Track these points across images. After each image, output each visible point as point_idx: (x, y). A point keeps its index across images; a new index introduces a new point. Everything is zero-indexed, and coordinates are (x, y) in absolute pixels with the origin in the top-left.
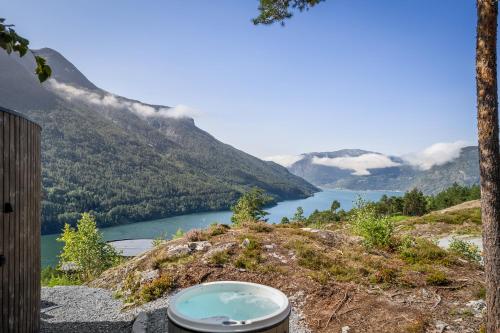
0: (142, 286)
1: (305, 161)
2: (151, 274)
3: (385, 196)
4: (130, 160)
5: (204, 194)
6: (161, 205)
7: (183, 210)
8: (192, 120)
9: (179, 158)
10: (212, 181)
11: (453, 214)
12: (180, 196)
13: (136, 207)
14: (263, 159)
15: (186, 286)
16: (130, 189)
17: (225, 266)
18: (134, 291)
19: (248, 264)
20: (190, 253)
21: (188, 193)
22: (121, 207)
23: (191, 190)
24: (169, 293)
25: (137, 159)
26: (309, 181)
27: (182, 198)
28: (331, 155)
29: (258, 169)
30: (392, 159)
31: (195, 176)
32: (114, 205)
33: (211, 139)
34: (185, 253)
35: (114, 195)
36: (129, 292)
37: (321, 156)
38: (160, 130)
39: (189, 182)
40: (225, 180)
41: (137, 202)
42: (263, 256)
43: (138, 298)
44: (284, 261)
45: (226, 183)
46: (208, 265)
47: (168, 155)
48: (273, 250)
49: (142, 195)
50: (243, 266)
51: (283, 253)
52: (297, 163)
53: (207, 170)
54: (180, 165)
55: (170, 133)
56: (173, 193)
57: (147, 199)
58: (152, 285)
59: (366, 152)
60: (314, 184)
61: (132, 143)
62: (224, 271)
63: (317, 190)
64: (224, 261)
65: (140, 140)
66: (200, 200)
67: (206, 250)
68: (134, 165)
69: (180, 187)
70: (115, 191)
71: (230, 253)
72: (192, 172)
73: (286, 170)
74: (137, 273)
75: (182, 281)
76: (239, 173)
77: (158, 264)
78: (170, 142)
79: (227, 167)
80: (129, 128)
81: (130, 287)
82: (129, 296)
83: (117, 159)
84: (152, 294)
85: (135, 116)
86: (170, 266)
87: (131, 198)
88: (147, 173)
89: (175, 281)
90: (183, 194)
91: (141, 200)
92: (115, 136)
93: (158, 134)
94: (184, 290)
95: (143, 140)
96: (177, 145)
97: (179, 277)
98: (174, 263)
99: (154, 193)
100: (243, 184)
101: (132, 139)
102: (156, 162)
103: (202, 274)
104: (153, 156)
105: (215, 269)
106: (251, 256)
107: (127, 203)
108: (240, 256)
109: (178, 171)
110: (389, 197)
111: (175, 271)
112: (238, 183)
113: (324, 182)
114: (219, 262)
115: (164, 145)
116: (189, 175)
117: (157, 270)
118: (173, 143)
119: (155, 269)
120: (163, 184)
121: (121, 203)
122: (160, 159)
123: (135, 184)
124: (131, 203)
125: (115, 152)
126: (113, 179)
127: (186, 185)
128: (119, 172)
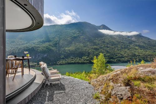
2: (122, 89)
5: (146, 56)
6: (130, 58)
7: (138, 60)
8: (141, 34)
9: (136, 46)
10: (149, 52)
13: (123, 59)
16: (121, 54)
21: (139, 56)
23: (140, 55)
27: (137, 57)
31: (142, 51)
32: (117, 58)
35: (117, 55)
41: (123, 57)
47: (133, 45)
49: (125, 56)
53: (147, 49)
54: (137, 48)
55: (133, 39)
56: (134, 55)
61: (122, 42)
65: (124, 42)
66: (144, 58)
68: (122, 48)
69: (137, 54)
72: (141, 49)
77: (129, 81)
78: (133, 41)
80: (121, 39)
83: (118, 47)
87: (121, 56)
88: (126, 50)
92: (117, 41)
93: (129, 39)
96: (136, 42)
99: (128, 55)
102: (129, 47)
104: (128, 45)
107: (120, 58)
109: (136, 49)
115: (131, 42)
116: (140, 50)
117: (128, 87)
118: (134, 41)
119: (126, 86)
120: (131, 53)
121: (118, 58)
122: (130, 46)
123: (122, 53)
124: (121, 58)
125: (117, 45)
126: (117, 51)
127: (139, 53)
128: (118, 50)
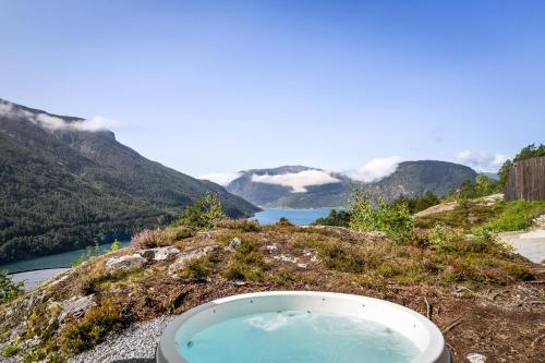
0: (63, 326)
1: (244, 179)
2: (80, 303)
3: (334, 211)
4: (33, 181)
5: (128, 219)
6: (75, 233)
7: (102, 238)
8: (113, 134)
9: (97, 179)
10: (137, 204)
11: (425, 218)
12: (97, 222)
13: (41, 237)
14: (196, 178)
15: (147, 317)
16: (32, 217)
17: (209, 280)
18: (46, 338)
19: (247, 274)
20: (145, 266)
21: (108, 219)
22: (20, 239)
23: (111, 215)
24: (119, 333)
25: (41, 180)
26: (248, 200)
27: (101, 224)
28: (272, 172)
29: (191, 189)
30: (332, 175)
31: (117, 198)
32: (9, 237)
33: (136, 155)
34: (138, 265)
35: (9, 224)
36: (36, 340)
37: (260, 173)
38: (72, 145)
39: (110, 205)
40: (153, 203)
41: (42, 232)
42: (267, 261)
43: (56, 349)
44: (300, 265)
45: (154, 206)
46: (182, 281)
47: (83, 175)
48: (279, 252)
49: (49, 223)
50: (241, 277)
51: (296, 255)
52: (235, 181)
53: (132, 191)
54: (98, 186)
55: (85, 149)
56: (90, 219)
57: (56, 228)
58: (85, 321)
59: (306, 169)
60: (254, 203)
61: (35, 161)
62: (209, 288)
63: (258, 210)
64: (208, 272)
65: (47, 158)
66: (122, 226)
67: (172, 259)
68: (38, 187)
69: (99, 212)
70: (11, 219)
71: (214, 259)
72: (113, 194)
73: (222, 189)
74: (53, 305)
75: (139, 309)
76: (170, 194)
77: (92, 285)
78: (85, 159)
79: (155, 188)
80: (31, 142)
81: (38, 332)
82: (35, 347)
83: (14, 181)
84: (83, 338)
85: (39, 129)
86: (113, 287)
87: (34, 227)
88: (56, 196)
89: (128, 311)
90: (101, 220)
91: (48, 229)
92: (12, 152)
93: (69, 150)
94: (145, 325)
95: (49, 157)
96: (94, 163)
97: (132, 304)
98: (120, 282)
99: (64, 220)
100: (175, 206)
101: (35, 156)
102: (68, 183)
103: (173, 296)
104: (63, 176)
105: (193, 286)
106: (250, 262)
107: (28, 234)
108: (230, 264)
109: (96, 193)
110: (338, 212)
111: (125, 294)
112: (170, 205)
113: (264, 200)
114: (198, 274)
115: (78, 163)
116: (109, 197)
117: (91, 296)
118: (89, 160)
119: (87, 295)
120: (77, 208)
121: (19, 234)
122: (72, 179)
123: (39, 210)
124: (34, 234)
125: (11, 172)
126: (8, 205)
127: (106, 209)
128: (17, 196)
